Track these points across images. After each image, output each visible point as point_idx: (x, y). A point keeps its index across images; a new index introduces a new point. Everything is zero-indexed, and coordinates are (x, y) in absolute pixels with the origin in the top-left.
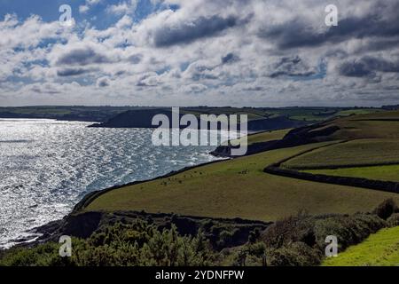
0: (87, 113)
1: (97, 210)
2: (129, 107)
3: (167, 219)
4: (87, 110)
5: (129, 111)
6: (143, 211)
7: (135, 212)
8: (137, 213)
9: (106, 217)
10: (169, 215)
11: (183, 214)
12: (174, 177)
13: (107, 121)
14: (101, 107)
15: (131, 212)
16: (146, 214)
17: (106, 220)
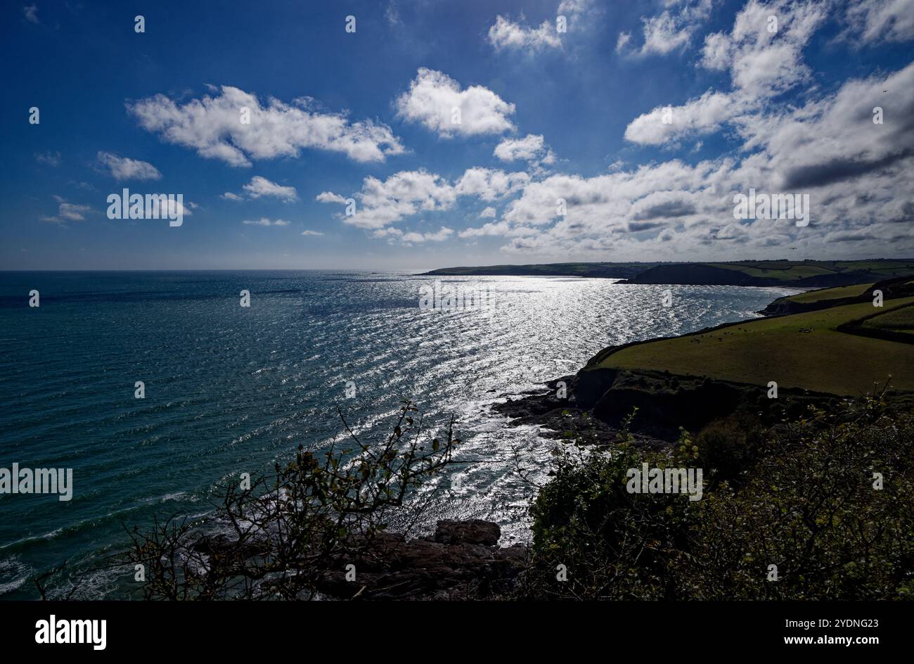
0: (614, 269)
1: (613, 367)
2: (661, 262)
3: (697, 383)
4: (614, 266)
5: (660, 266)
6: (667, 372)
7: (656, 372)
8: (659, 372)
9: (621, 374)
10: (700, 378)
11: (718, 378)
12: (710, 334)
13: (634, 277)
14: (630, 263)
15: (652, 371)
16: (671, 375)
17: (622, 379)
